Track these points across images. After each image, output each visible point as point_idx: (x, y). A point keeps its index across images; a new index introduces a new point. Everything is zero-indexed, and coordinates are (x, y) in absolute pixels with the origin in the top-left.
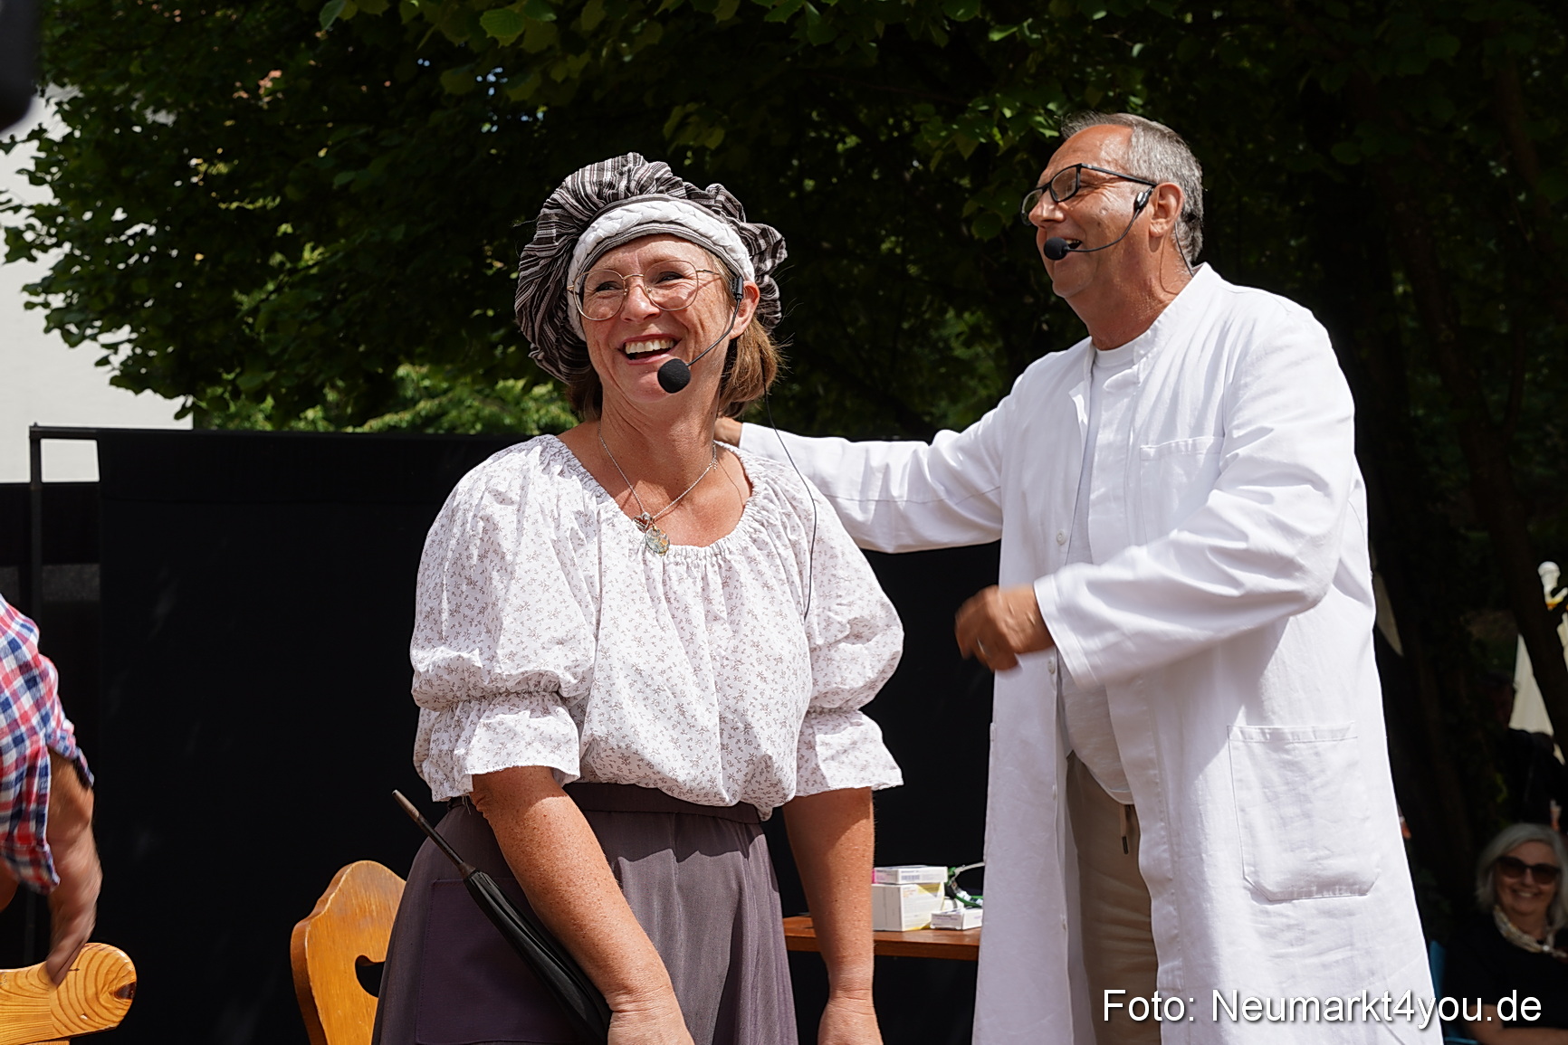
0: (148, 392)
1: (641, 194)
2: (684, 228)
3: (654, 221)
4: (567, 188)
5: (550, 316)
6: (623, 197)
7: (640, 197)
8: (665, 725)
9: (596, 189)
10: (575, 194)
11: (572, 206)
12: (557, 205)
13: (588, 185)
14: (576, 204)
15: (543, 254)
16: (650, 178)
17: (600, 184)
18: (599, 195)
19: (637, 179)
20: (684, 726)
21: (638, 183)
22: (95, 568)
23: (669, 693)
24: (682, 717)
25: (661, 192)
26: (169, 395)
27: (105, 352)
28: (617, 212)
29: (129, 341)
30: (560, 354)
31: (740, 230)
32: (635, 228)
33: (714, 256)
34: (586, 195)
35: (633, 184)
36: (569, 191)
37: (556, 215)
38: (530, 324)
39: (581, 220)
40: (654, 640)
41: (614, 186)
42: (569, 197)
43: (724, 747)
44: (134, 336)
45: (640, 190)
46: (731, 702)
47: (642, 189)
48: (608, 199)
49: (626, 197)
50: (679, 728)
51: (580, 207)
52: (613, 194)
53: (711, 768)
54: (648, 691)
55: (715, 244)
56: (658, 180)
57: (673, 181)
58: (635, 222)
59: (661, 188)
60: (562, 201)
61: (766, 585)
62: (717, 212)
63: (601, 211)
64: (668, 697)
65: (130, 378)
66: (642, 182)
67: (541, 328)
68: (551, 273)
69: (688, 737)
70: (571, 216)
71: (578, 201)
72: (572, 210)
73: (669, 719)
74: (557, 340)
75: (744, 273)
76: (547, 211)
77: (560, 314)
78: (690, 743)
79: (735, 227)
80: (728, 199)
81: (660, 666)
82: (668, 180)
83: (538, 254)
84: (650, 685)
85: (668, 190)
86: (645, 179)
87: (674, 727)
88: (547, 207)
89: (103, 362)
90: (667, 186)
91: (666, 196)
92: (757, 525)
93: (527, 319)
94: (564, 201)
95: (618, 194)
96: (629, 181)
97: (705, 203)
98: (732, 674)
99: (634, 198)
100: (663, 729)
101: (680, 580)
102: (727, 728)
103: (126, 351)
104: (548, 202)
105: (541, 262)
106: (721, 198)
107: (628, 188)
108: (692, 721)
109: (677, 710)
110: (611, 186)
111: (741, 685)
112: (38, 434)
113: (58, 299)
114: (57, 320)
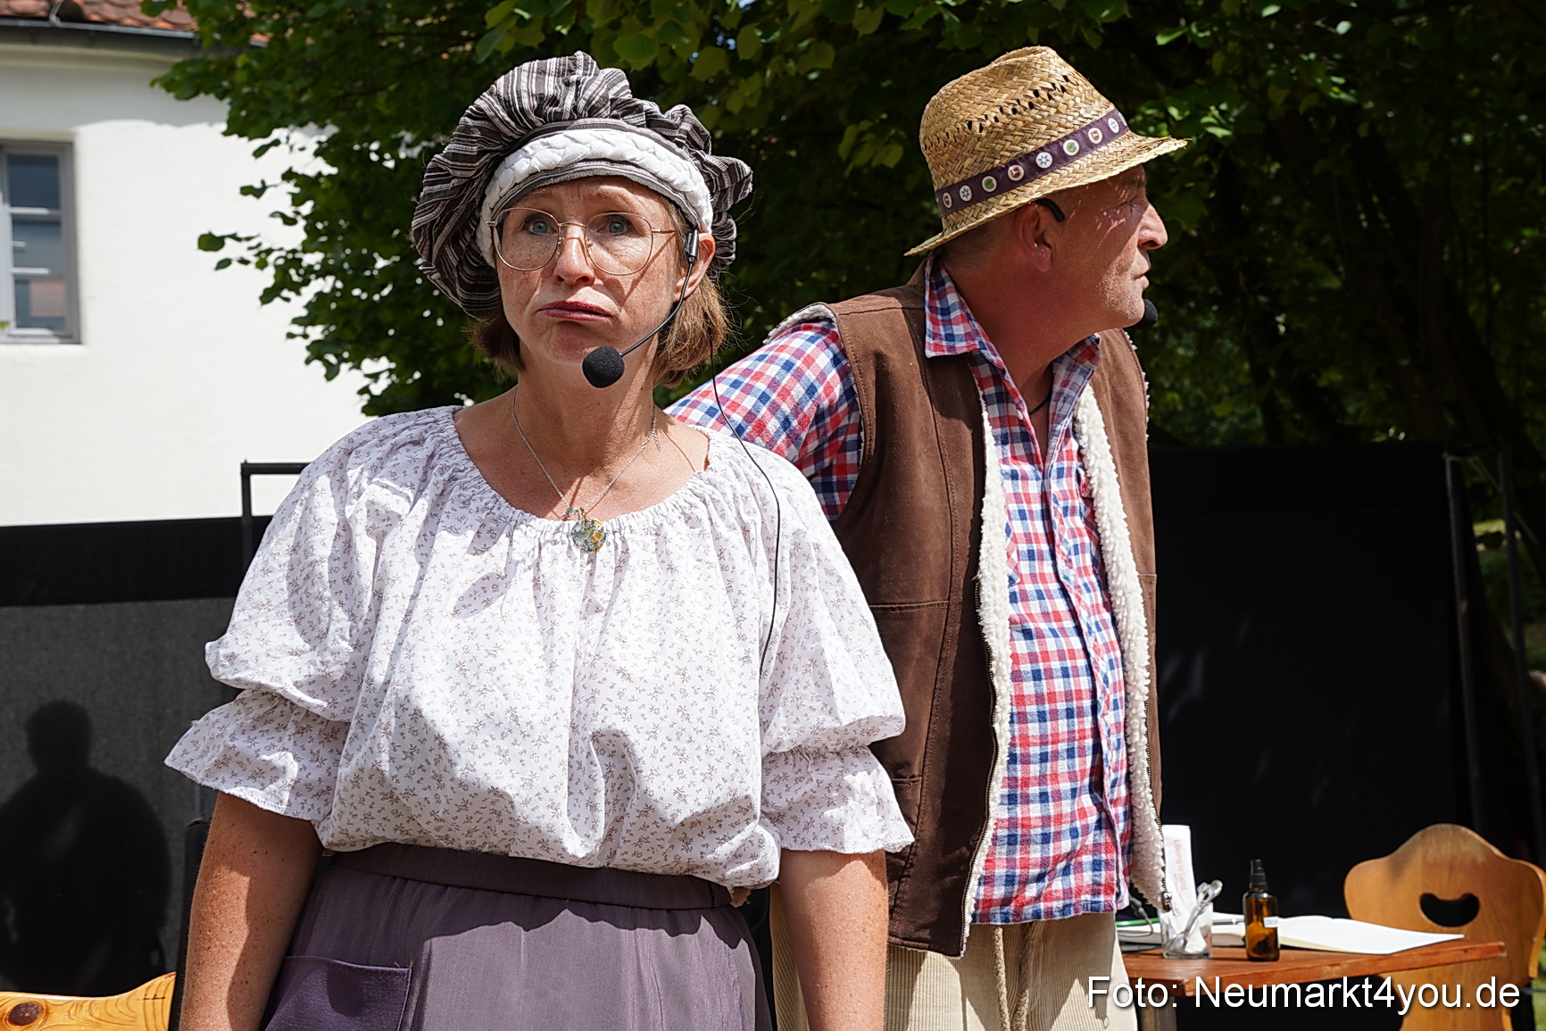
1: (590, 116)
2: (641, 171)
3: (604, 159)
4: (498, 96)
5: (454, 239)
6: (567, 117)
7: (589, 121)
8: (492, 733)
9: (535, 103)
10: (507, 105)
11: (503, 121)
12: (480, 115)
13: (524, 95)
14: (508, 119)
15: (458, 173)
16: (605, 97)
17: (541, 97)
18: (538, 112)
19: (587, 97)
20: (517, 735)
21: (589, 102)
23: (499, 694)
24: (514, 724)
25: (615, 117)
27: (364, 381)
28: (558, 139)
29: (389, 371)
30: (459, 276)
31: (704, 166)
32: (582, 164)
33: (672, 207)
34: (522, 109)
35: (582, 104)
36: (500, 100)
37: (480, 128)
38: (428, 243)
39: (511, 137)
40: (488, 631)
41: (558, 102)
42: (499, 108)
45: (589, 112)
47: (592, 111)
48: (547, 119)
49: (572, 119)
50: (510, 738)
51: (513, 123)
52: (556, 112)
53: (552, 790)
54: (472, 693)
55: (675, 190)
56: (613, 101)
57: (632, 105)
58: (580, 157)
59: (615, 112)
60: (490, 113)
62: (680, 145)
63: (537, 130)
64: (497, 699)
65: (388, 405)
66: (594, 102)
67: (442, 250)
68: (463, 196)
69: (521, 748)
70: (498, 133)
71: (510, 115)
72: (502, 127)
73: (498, 725)
74: (460, 262)
75: (701, 222)
76: (470, 122)
77: (468, 236)
78: (523, 757)
79: (698, 162)
80: (695, 127)
81: (490, 662)
82: (628, 101)
83: (451, 171)
84: (474, 686)
85: (623, 116)
86: (597, 98)
87: (503, 736)
88: (469, 116)
89: (364, 391)
90: (624, 110)
91: (620, 122)
93: (425, 237)
94: (492, 113)
95: (561, 113)
96: (576, 97)
97: (667, 134)
99: (581, 121)
100: (488, 738)
103: (386, 380)
104: (471, 110)
105: (453, 181)
106: (686, 127)
107: (575, 108)
108: (527, 729)
109: (509, 714)
110: (554, 101)
112: (248, 470)
113: (316, 332)
114: (316, 351)
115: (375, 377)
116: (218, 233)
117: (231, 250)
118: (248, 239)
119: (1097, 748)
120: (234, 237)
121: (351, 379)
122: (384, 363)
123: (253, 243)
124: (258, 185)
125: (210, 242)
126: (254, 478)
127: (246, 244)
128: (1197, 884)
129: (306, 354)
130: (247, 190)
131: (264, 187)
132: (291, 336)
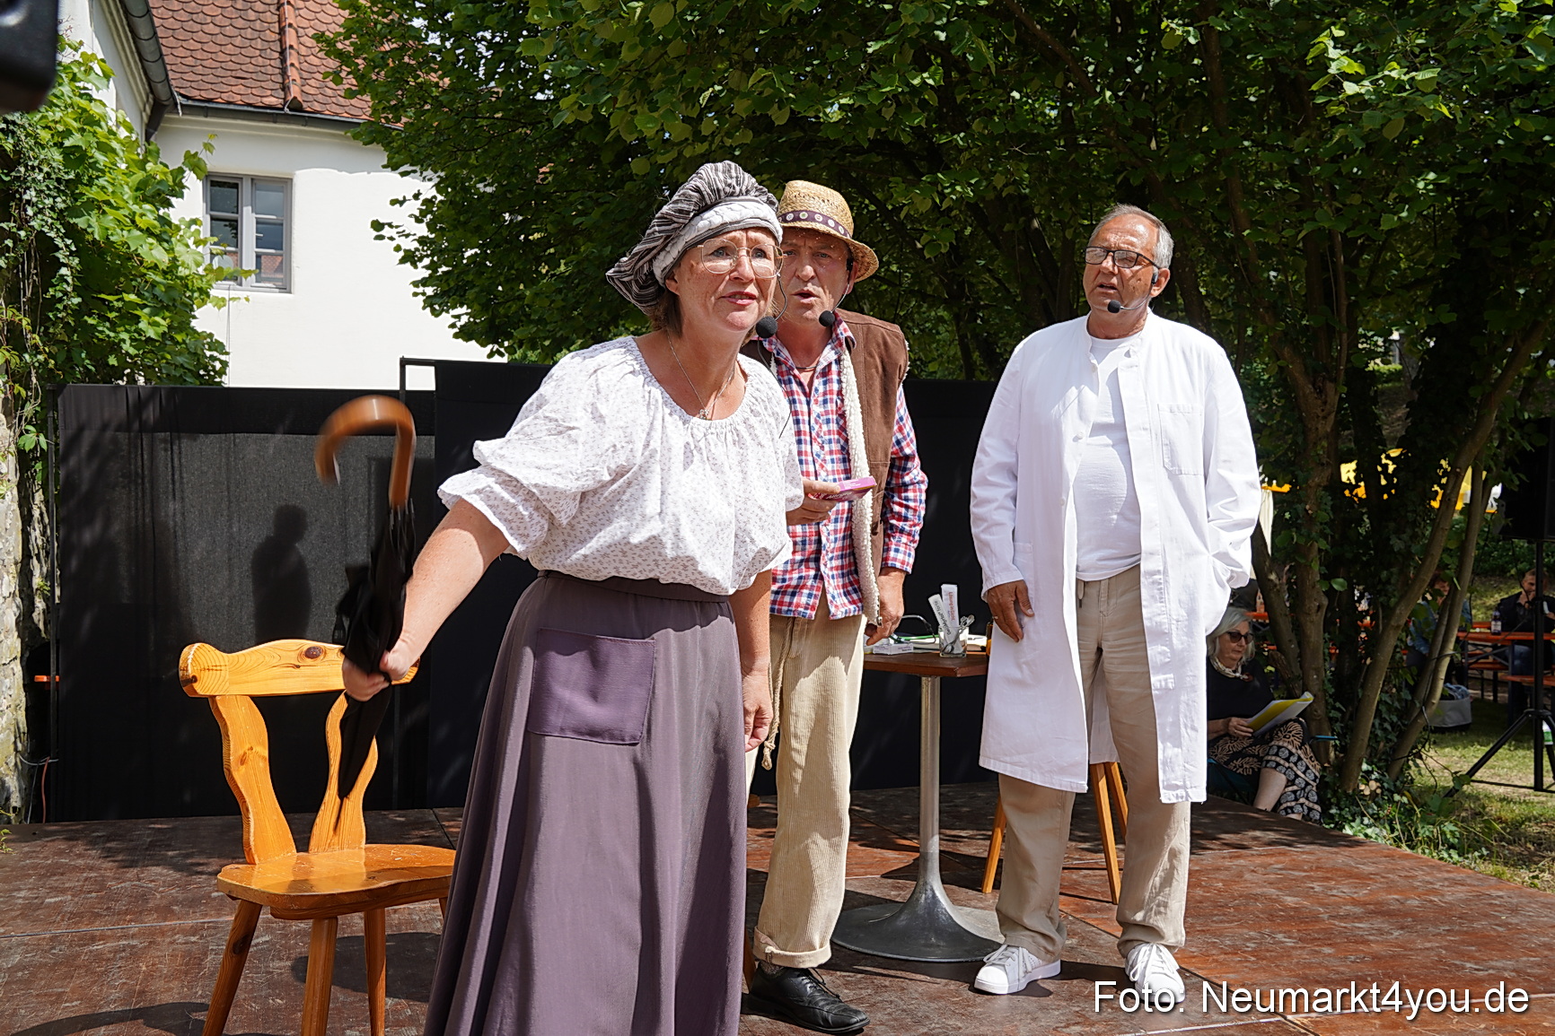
0: (473, 342)
1: (746, 195)
6: (737, 195)
7: (746, 197)
10: (709, 185)
11: (708, 194)
12: (697, 190)
14: (710, 193)
21: (746, 188)
22: (433, 438)
25: (756, 196)
26: (483, 345)
27: (453, 320)
29: (467, 314)
34: (717, 189)
36: (706, 182)
37: (696, 197)
42: (706, 186)
43: (736, 554)
44: (469, 311)
46: (742, 525)
56: (755, 188)
61: (759, 444)
63: (720, 200)
65: (465, 333)
66: (748, 188)
70: (703, 200)
71: (711, 191)
85: (759, 196)
86: (750, 186)
89: (453, 326)
90: (759, 193)
92: (753, 400)
95: (734, 192)
98: (743, 506)
99: (742, 197)
101: (716, 445)
102: (738, 541)
103: (464, 319)
110: (730, 186)
111: (748, 514)
112: (404, 362)
113: (430, 291)
114: (429, 302)
115: (458, 317)
116: (381, 221)
117: (387, 232)
118: (397, 227)
119: (819, 541)
120: (390, 225)
121: (446, 318)
122: (464, 309)
123: (400, 229)
124: (401, 199)
125: (377, 226)
126: (408, 368)
127: (395, 230)
128: (960, 617)
129: (422, 304)
130: (394, 202)
131: (405, 200)
132: (415, 294)
